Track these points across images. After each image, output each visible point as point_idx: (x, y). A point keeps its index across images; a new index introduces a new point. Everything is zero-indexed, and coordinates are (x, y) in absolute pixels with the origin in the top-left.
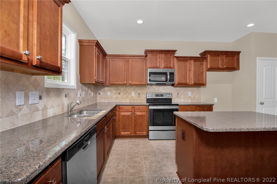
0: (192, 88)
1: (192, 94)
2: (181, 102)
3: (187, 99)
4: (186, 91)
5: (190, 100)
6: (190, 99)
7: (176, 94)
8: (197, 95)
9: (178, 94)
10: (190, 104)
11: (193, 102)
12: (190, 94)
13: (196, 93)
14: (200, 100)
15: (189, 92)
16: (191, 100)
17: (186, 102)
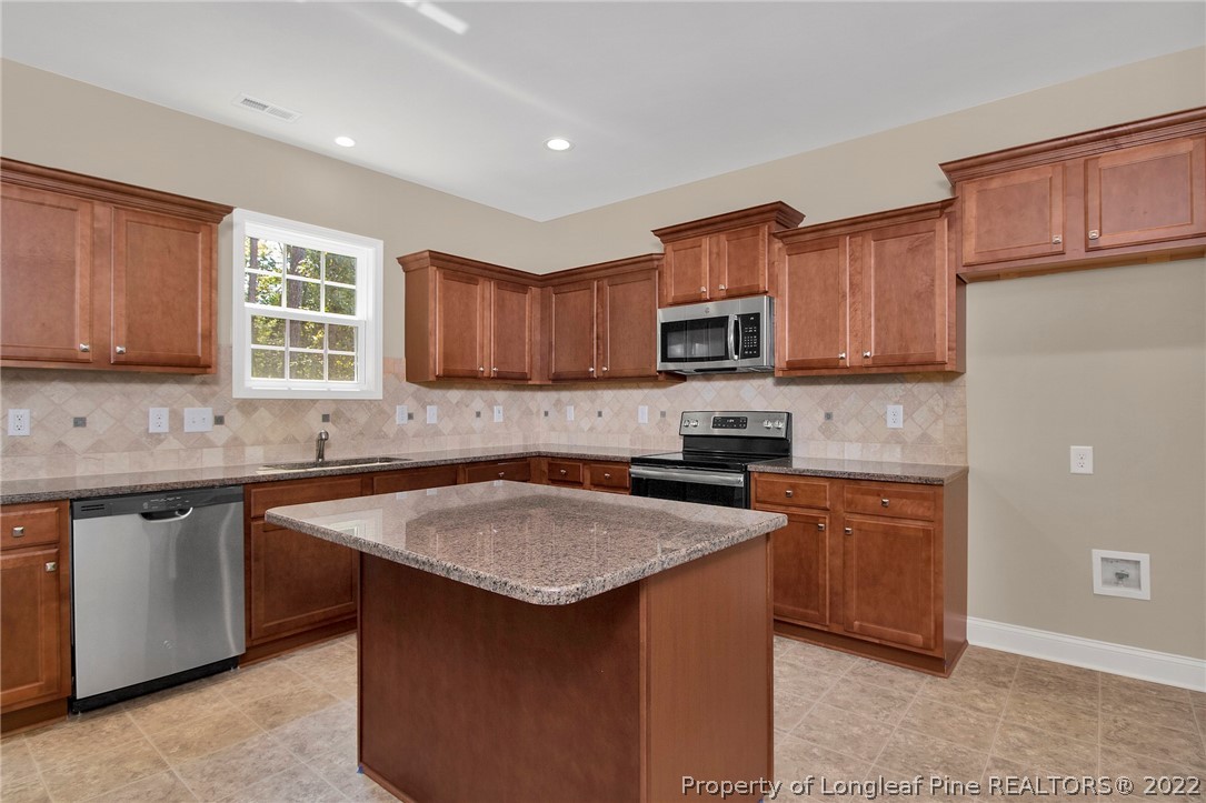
0: (909, 386)
1: (908, 415)
2: (846, 457)
3: (878, 445)
4: (872, 403)
5: (898, 450)
6: (897, 442)
7: (821, 417)
8: (941, 424)
9: (828, 416)
10: (898, 472)
11: (914, 466)
12: (895, 415)
13: (932, 410)
14: (963, 450)
15: (891, 408)
16: (902, 449)
17: (872, 458)
